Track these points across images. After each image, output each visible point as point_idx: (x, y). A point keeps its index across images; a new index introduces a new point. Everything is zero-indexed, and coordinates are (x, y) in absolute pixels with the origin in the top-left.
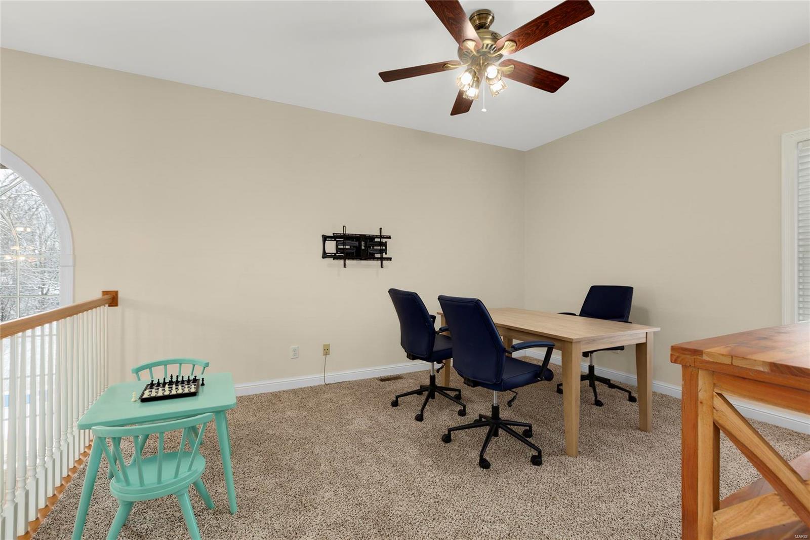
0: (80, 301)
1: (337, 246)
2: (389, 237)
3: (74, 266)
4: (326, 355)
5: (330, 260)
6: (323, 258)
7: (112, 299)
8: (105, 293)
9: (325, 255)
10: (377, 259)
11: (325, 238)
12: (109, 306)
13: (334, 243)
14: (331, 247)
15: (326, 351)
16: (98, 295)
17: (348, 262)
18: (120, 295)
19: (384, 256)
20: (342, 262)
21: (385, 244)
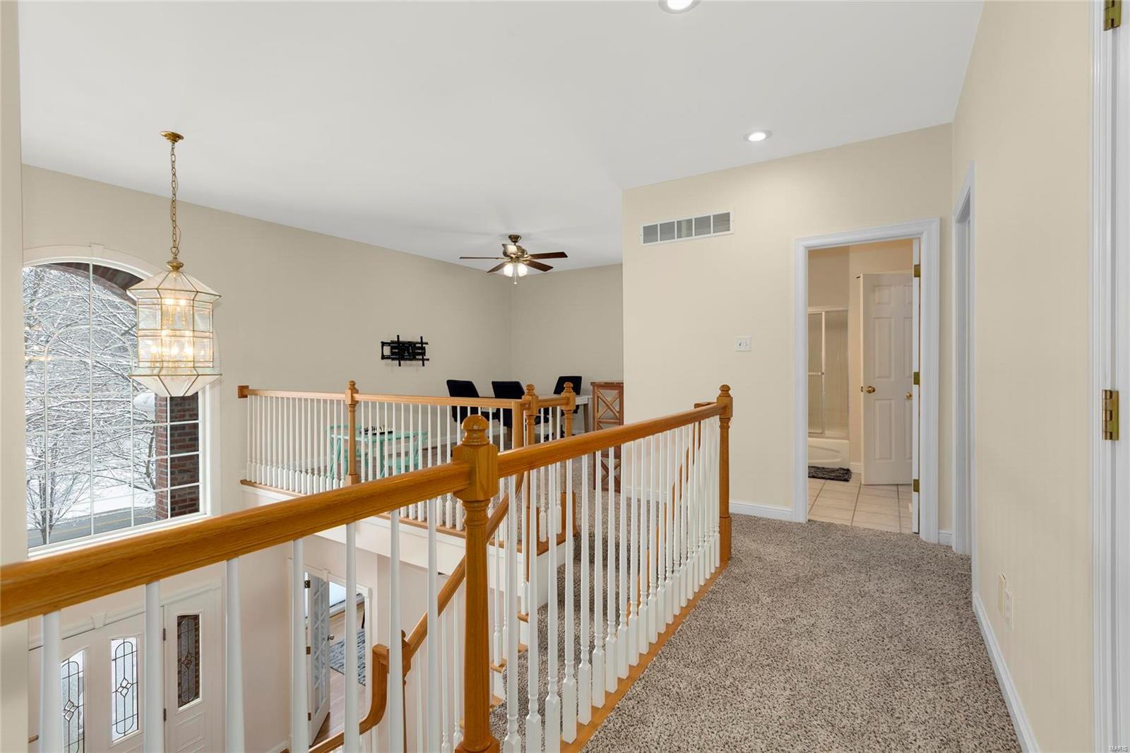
1: (391, 350)
2: (427, 344)
5: (387, 361)
6: (382, 359)
9: (383, 357)
10: (419, 359)
11: (383, 344)
13: (389, 347)
14: (387, 351)
17: (402, 362)
19: (425, 358)
20: (395, 362)
21: (424, 349)
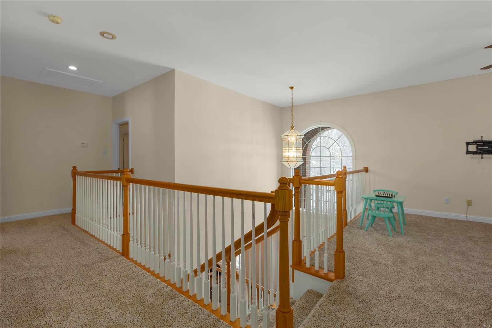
0: (357, 169)
1: (477, 147)
3: (356, 159)
4: (469, 205)
5: (471, 155)
6: (467, 154)
7: (366, 170)
8: (364, 168)
9: (468, 152)
11: (468, 144)
12: (366, 172)
13: (475, 145)
15: (469, 203)
16: (362, 168)
17: (484, 156)
18: (369, 169)
20: (480, 156)
